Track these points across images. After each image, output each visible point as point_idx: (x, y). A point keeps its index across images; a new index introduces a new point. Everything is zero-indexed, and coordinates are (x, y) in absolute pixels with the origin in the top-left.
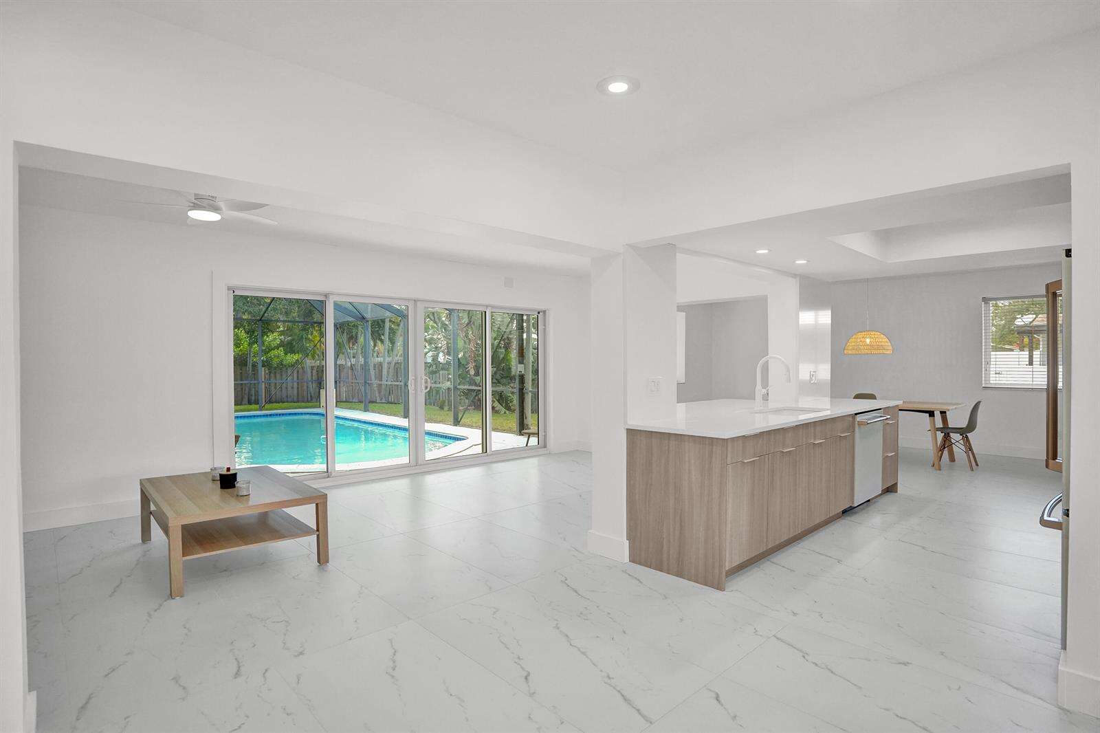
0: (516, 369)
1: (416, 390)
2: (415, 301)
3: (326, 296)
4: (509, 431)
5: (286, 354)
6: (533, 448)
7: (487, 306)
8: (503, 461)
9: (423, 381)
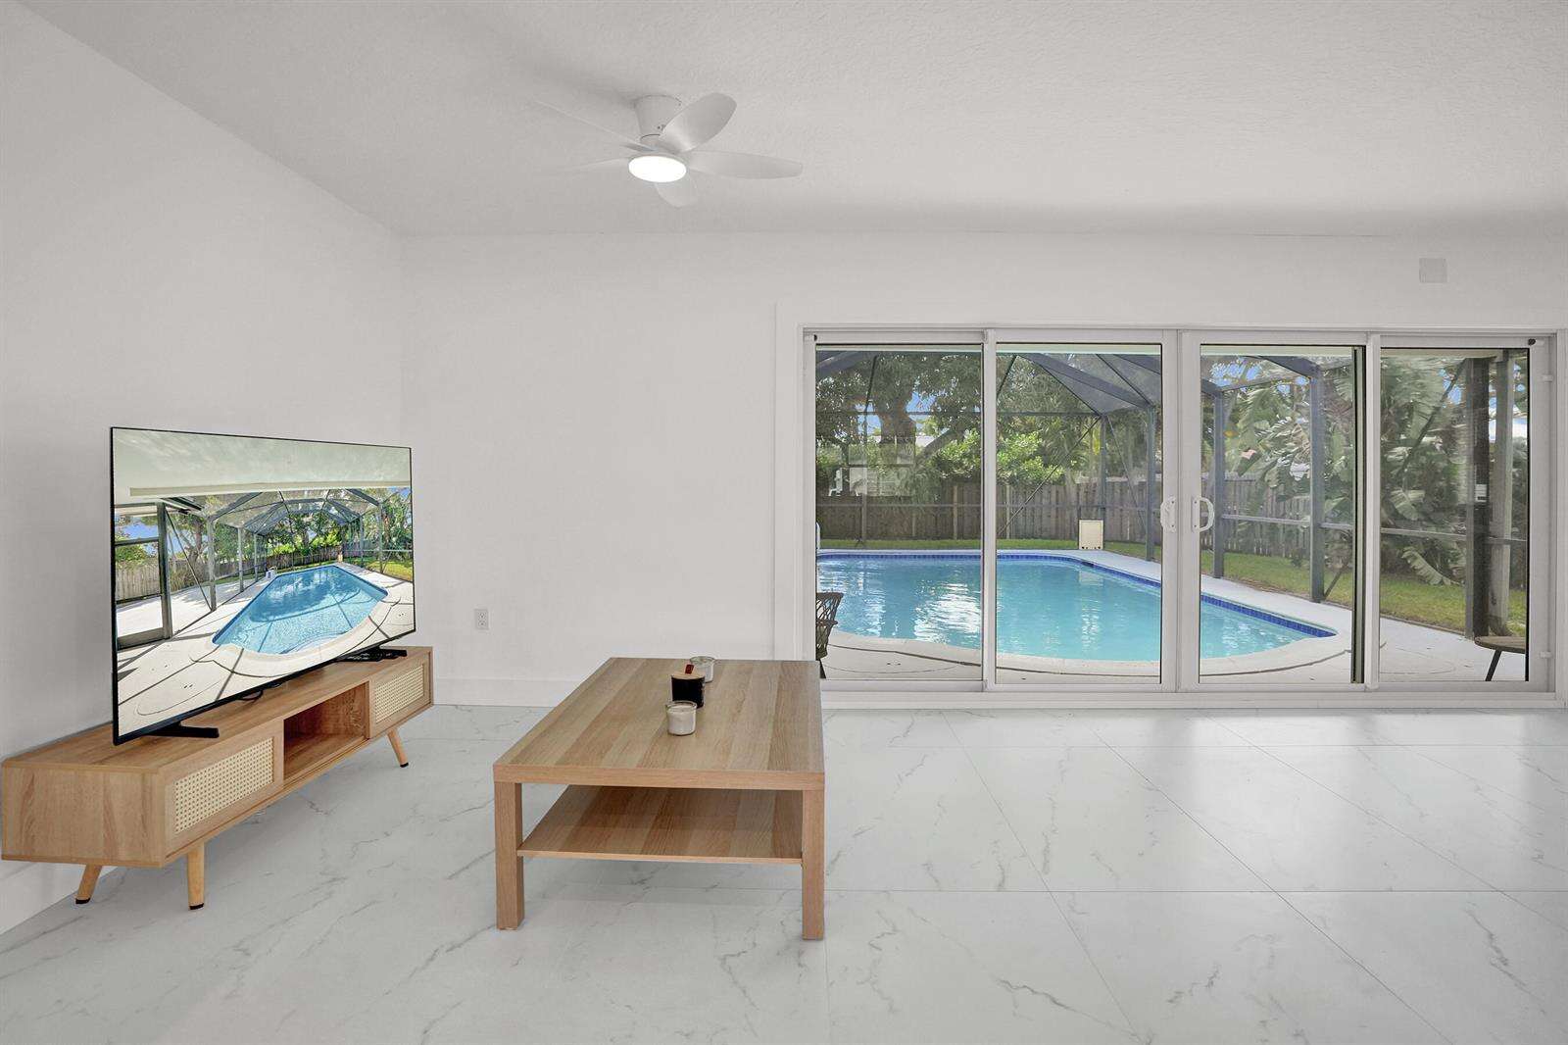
0: (1467, 490)
1: (1179, 525)
2: (1179, 332)
3: (982, 333)
4: (1448, 626)
5: (1046, 466)
6: (1510, 687)
7: (1368, 333)
8: (1415, 710)
9: (1197, 507)
